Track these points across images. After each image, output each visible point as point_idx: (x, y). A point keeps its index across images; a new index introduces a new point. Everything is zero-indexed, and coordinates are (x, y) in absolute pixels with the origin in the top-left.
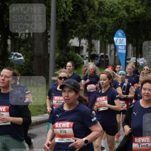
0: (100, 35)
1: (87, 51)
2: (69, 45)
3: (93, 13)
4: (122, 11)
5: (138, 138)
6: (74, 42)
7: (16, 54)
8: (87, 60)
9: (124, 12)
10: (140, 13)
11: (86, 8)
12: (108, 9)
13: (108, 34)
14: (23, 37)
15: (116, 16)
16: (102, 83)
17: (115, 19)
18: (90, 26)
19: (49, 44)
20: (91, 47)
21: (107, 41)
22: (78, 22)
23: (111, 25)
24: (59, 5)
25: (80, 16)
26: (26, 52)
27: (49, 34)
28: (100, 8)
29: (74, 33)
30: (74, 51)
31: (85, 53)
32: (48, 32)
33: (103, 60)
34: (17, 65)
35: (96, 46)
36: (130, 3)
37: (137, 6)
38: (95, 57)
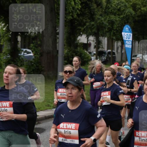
0: (108, 32)
1: (94, 48)
2: (77, 42)
3: (101, 10)
4: (129, 9)
5: (139, 132)
6: (83, 39)
7: (26, 50)
8: (95, 57)
9: (131, 10)
10: (146, 11)
11: (94, 6)
12: (115, 7)
13: (115, 31)
14: (33, 34)
15: (123, 14)
16: (107, 79)
17: (122, 16)
18: (97, 23)
19: (58, 41)
20: (98, 43)
21: (114, 38)
22: (86, 20)
23: (118, 23)
24: (68, 3)
25: (88, 13)
26: (35, 48)
27: (58, 31)
28: (107, 6)
29: (82, 30)
30: (82, 48)
31: (93, 50)
32: (57, 29)
33: (110, 56)
34: (26, 61)
35: (103, 42)
36: (137, 1)
37: (144, 4)
38: (102, 54)
